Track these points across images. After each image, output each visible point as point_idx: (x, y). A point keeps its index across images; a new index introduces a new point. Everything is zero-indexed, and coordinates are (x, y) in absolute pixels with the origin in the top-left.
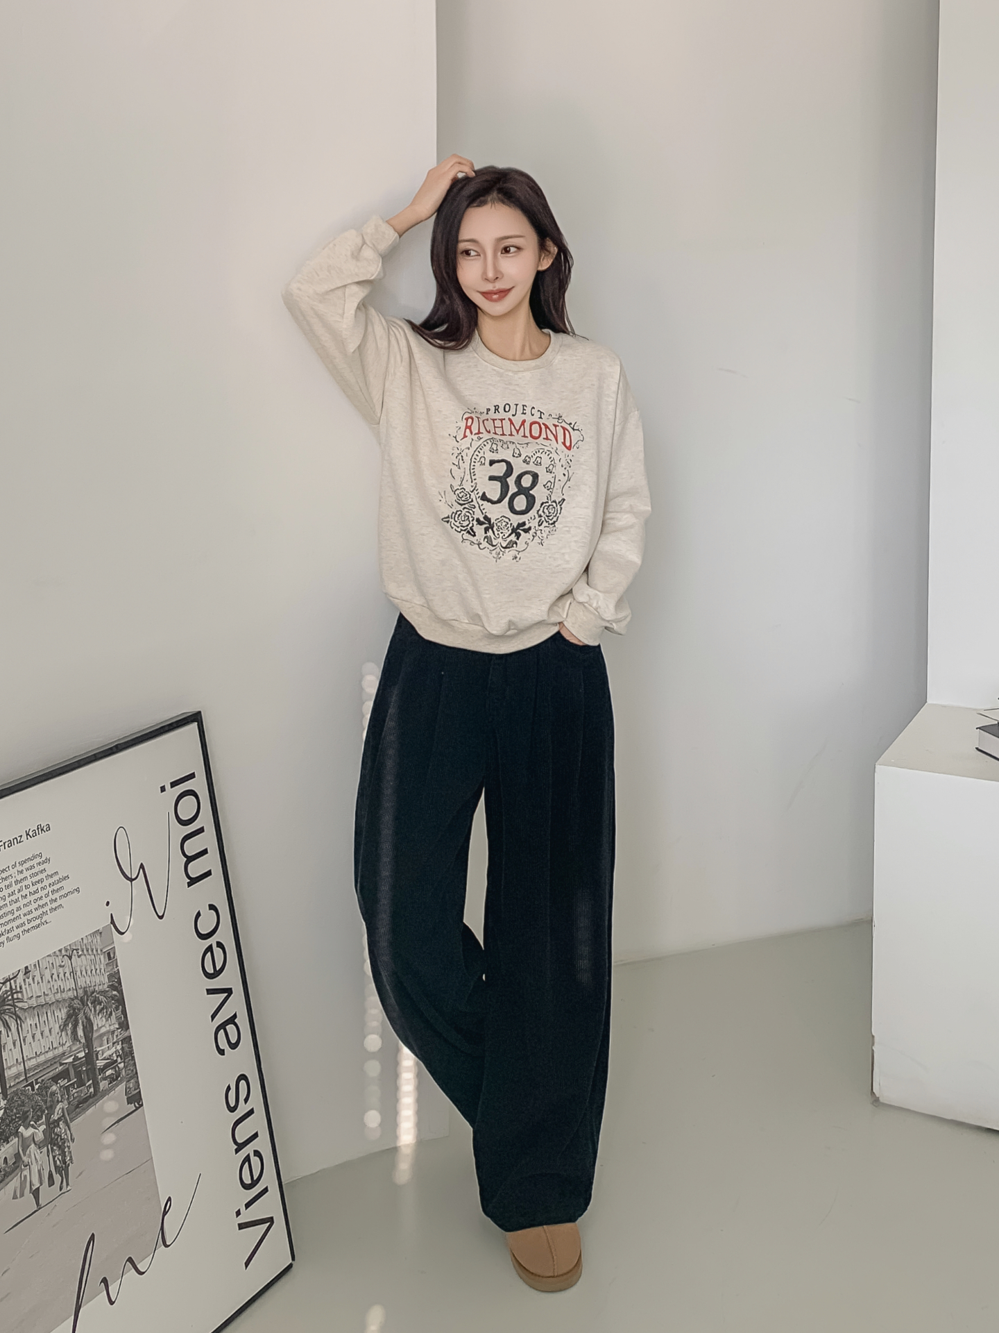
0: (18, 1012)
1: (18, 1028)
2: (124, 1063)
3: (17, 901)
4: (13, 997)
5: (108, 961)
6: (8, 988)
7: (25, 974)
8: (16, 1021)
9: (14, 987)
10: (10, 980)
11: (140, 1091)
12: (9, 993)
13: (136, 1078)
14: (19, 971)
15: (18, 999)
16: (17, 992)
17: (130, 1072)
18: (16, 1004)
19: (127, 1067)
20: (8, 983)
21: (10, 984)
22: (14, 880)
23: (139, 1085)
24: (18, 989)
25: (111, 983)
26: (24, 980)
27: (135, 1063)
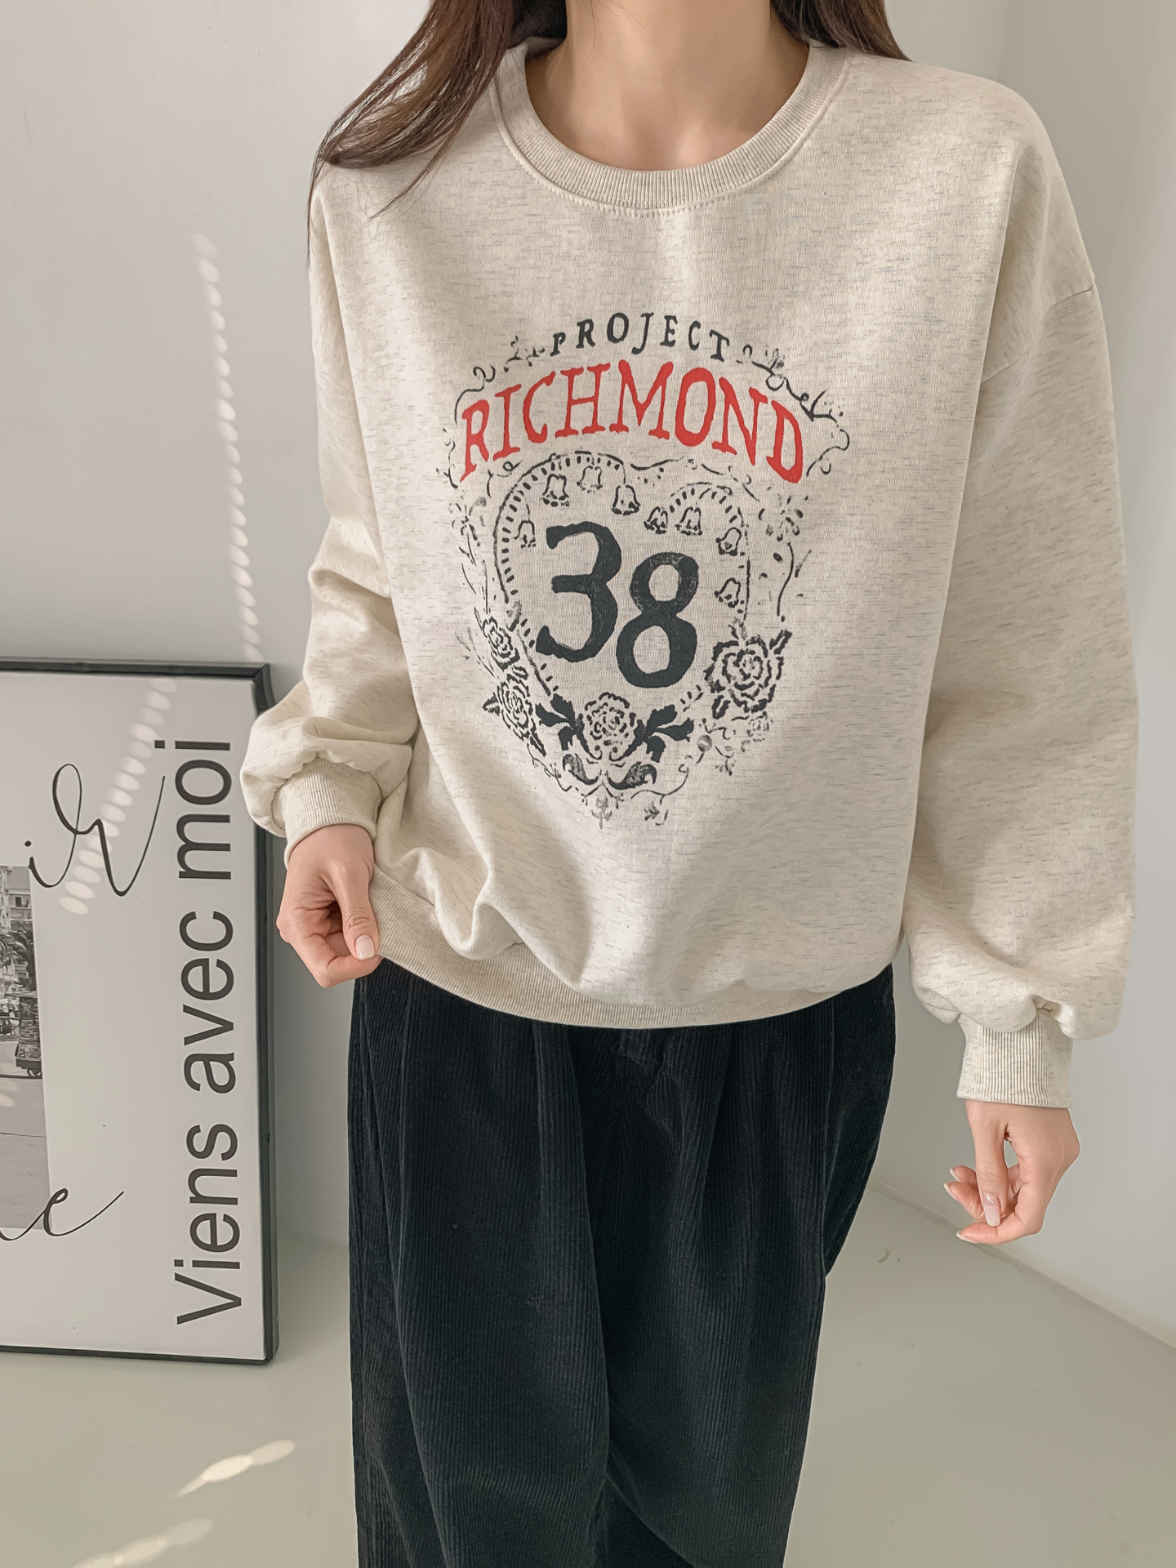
2: (20, 1022)
5: (14, 906)
11: (40, 1063)
13: (36, 1047)
17: (28, 1036)
19: (24, 1028)
23: (39, 1056)
25: (16, 932)
27: (37, 1030)
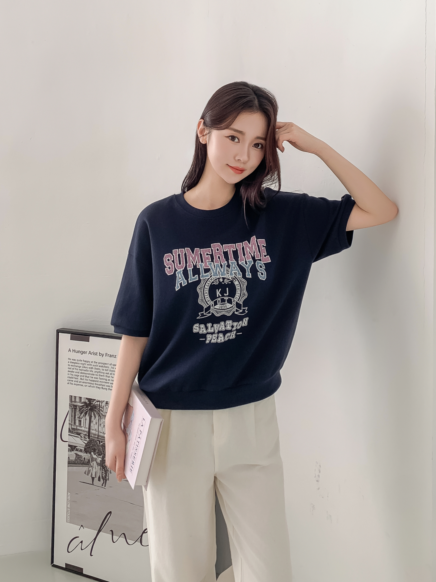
0: (100, 414)
1: (99, 419)
3: (109, 377)
4: (99, 408)
6: (98, 404)
7: (106, 403)
8: (99, 416)
9: (101, 405)
10: (100, 402)
12: (98, 406)
14: (104, 401)
15: (101, 410)
16: (101, 407)
18: (100, 411)
20: (99, 402)
21: (100, 403)
22: (109, 369)
24: (102, 407)
26: (105, 405)
